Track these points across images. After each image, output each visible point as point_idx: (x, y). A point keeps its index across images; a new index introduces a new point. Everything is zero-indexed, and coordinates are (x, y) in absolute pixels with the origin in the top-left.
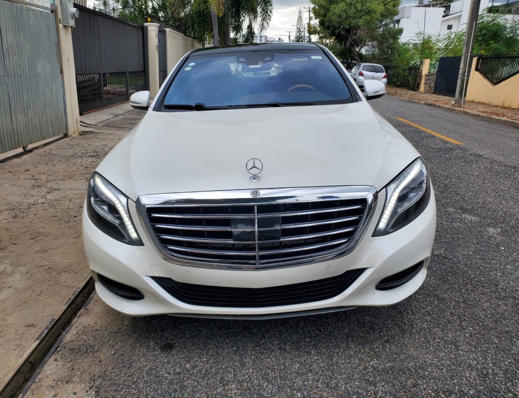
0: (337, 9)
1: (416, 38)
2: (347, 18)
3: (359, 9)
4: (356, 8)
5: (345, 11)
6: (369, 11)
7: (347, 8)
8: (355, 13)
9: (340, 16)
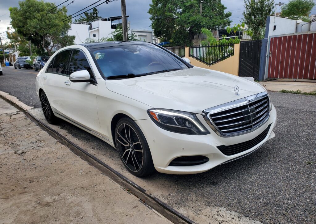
0: (32, 23)
1: (86, 42)
2: (40, 29)
3: (48, 24)
4: (46, 22)
5: (38, 24)
6: (55, 25)
7: (40, 23)
8: (45, 26)
9: (36, 28)
